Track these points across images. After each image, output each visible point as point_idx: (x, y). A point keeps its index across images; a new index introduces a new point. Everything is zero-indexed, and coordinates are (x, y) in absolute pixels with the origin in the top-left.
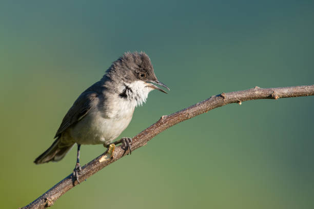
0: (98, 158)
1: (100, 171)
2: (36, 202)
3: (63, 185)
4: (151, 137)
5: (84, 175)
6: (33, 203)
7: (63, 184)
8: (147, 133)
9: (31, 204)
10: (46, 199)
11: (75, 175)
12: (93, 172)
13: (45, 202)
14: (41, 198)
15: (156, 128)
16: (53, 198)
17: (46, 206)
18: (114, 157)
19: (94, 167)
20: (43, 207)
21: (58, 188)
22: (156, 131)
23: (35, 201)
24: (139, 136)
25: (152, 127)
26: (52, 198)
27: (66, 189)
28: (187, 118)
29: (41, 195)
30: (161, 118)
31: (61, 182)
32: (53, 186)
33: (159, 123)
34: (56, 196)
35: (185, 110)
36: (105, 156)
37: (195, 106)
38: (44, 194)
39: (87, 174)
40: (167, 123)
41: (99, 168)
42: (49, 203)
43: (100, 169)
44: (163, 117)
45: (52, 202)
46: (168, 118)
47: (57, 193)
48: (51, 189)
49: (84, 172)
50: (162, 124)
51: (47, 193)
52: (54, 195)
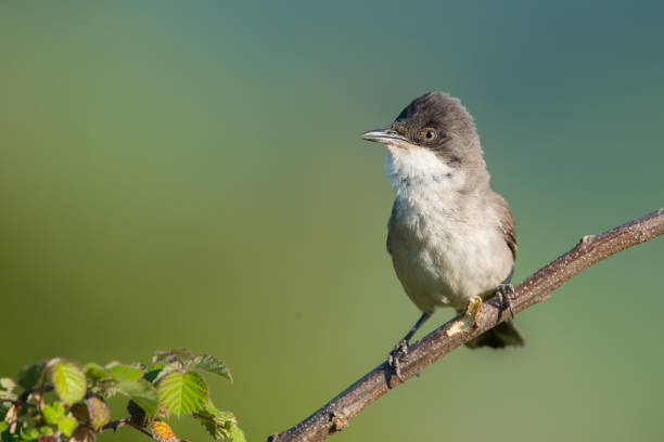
0: (445, 327)
1: (448, 355)
2: (310, 420)
3: (369, 385)
4: (560, 281)
5: (414, 364)
6: (304, 422)
7: (369, 382)
8: (550, 272)
9: (299, 425)
10: (332, 415)
11: (393, 363)
12: (433, 357)
13: (330, 420)
14: (322, 411)
15: (570, 261)
16: (347, 411)
17: (333, 429)
18: (478, 324)
19: (436, 346)
20: (325, 432)
21: (358, 392)
22: (571, 268)
23: (309, 418)
24: (534, 279)
25: (561, 259)
26: (345, 413)
27: (376, 392)
28: (638, 242)
29: (322, 405)
30: (581, 241)
31: (365, 379)
32: (347, 386)
33: (576, 251)
34: (355, 407)
35: (633, 223)
36: (461, 323)
37: (653, 215)
38: (328, 405)
39: (421, 360)
40: (594, 250)
41: (447, 349)
42: (339, 424)
43: (448, 351)
44: (585, 239)
45: (346, 422)
46: (596, 240)
47: (355, 401)
48: (344, 394)
49: (414, 356)
50: (583, 253)
51: (334, 401)
52: (349, 405)
